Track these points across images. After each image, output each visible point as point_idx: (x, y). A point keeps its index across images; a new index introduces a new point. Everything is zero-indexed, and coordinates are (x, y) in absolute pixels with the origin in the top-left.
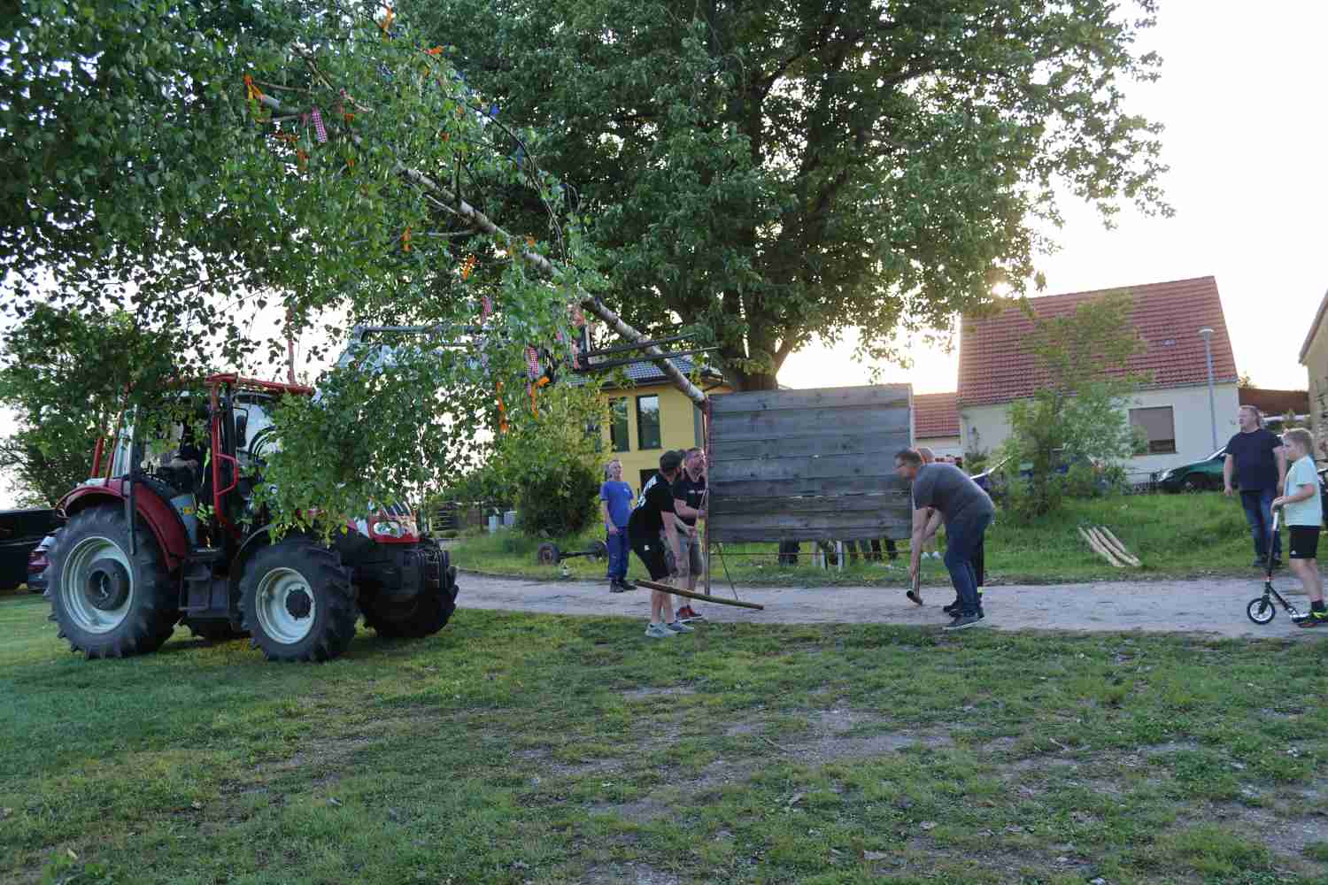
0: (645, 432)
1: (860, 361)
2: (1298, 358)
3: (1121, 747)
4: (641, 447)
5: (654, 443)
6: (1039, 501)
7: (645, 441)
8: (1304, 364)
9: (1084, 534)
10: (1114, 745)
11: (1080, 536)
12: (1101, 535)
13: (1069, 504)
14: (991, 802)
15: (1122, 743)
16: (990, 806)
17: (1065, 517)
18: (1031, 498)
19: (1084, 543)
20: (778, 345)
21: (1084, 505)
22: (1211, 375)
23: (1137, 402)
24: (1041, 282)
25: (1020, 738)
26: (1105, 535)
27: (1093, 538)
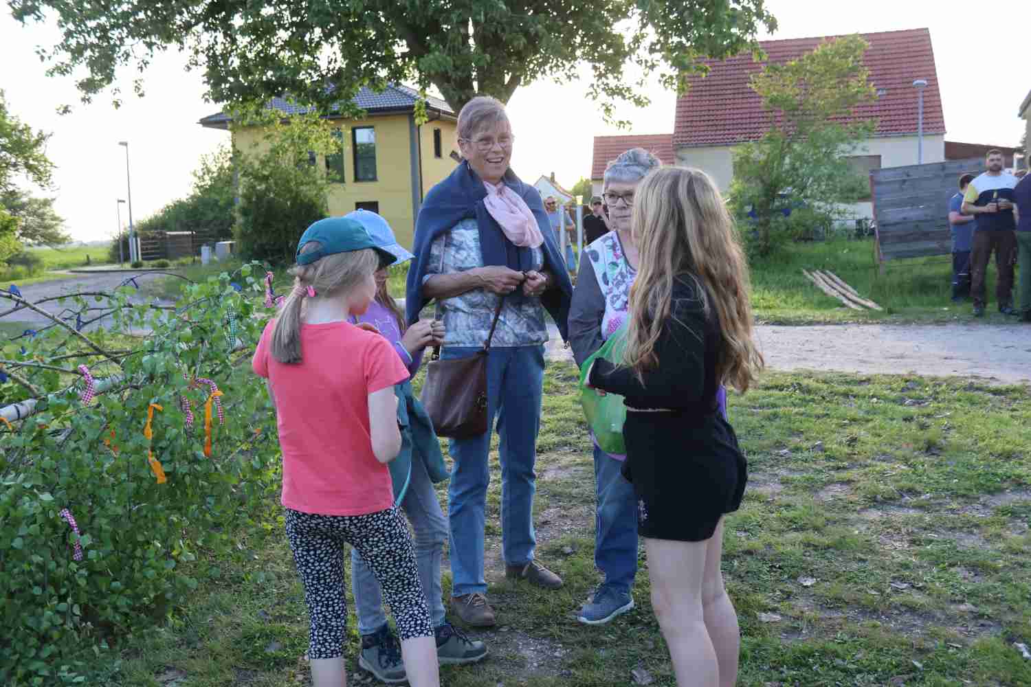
0: (360, 164)
1: (594, 98)
2: (1018, 112)
3: (963, 496)
4: (357, 179)
5: (370, 176)
6: (762, 243)
7: (361, 175)
8: (1024, 118)
9: (809, 277)
10: (955, 495)
11: (805, 277)
12: (827, 279)
13: (791, 247)
14: (862, 556)
15: (962, 492)
16: (864, 561)
17: (788, 259)
18: (755, 239)
19: (812, 284)
20: (507, 78)
21: (805, 248)
22: (921, 126)
23: (863, 149)
24: (772, 25)
25: (852, 485)
26: (830, 278)
27: (819, 278)
